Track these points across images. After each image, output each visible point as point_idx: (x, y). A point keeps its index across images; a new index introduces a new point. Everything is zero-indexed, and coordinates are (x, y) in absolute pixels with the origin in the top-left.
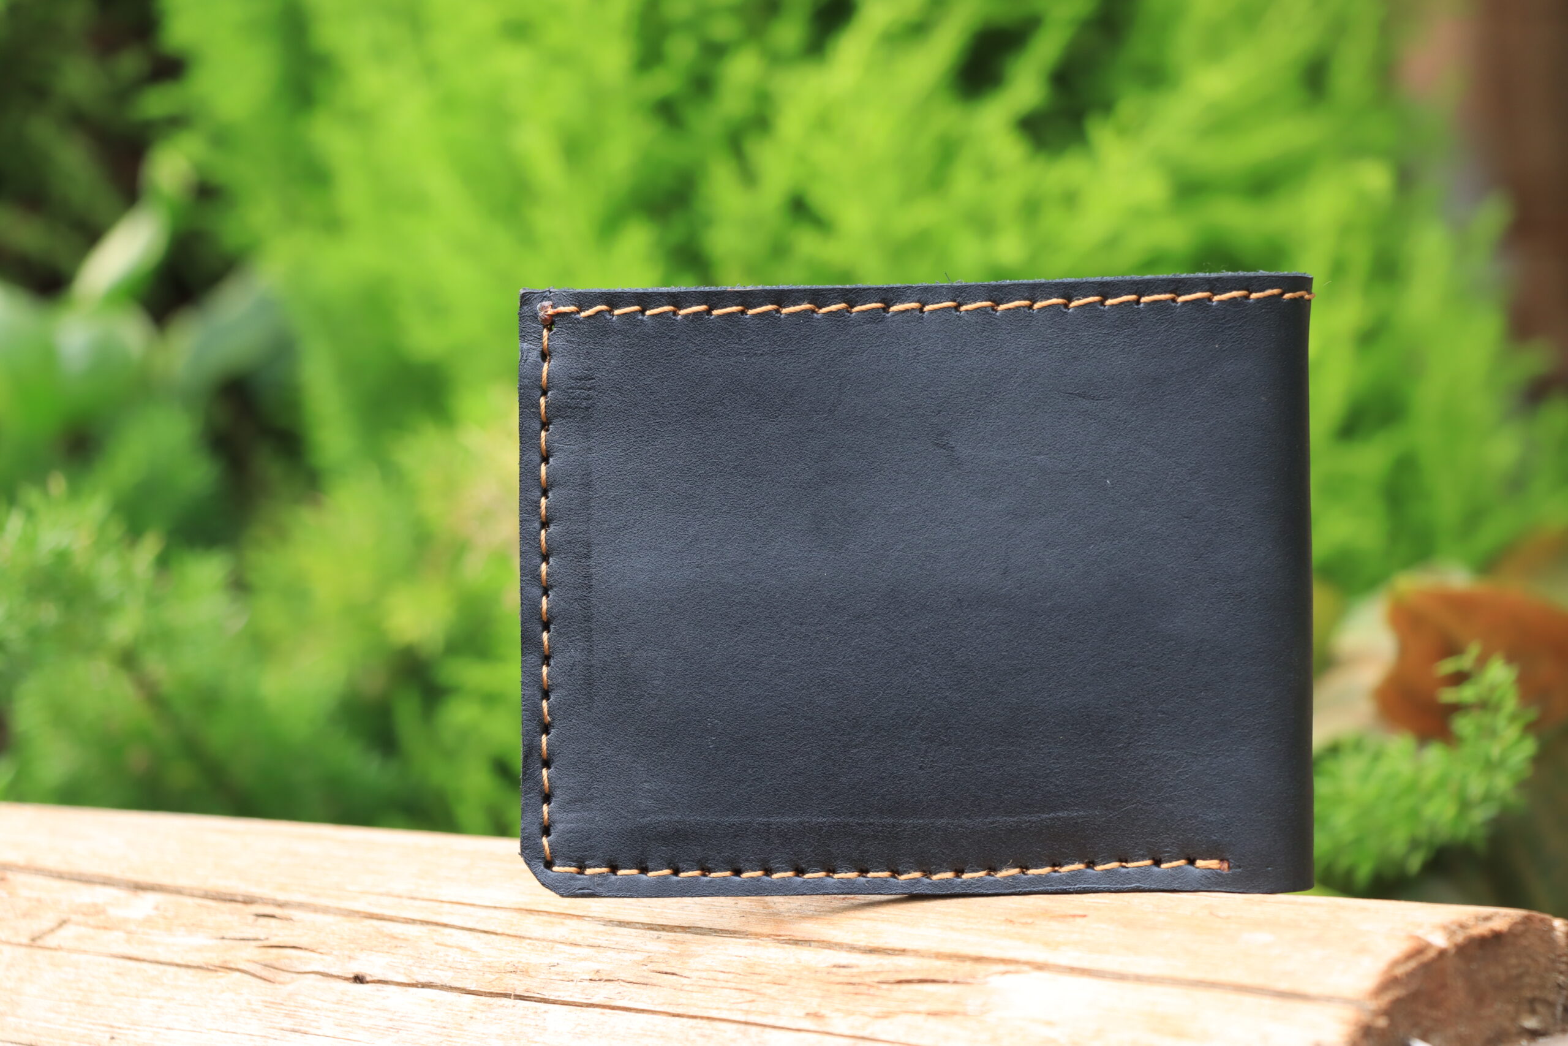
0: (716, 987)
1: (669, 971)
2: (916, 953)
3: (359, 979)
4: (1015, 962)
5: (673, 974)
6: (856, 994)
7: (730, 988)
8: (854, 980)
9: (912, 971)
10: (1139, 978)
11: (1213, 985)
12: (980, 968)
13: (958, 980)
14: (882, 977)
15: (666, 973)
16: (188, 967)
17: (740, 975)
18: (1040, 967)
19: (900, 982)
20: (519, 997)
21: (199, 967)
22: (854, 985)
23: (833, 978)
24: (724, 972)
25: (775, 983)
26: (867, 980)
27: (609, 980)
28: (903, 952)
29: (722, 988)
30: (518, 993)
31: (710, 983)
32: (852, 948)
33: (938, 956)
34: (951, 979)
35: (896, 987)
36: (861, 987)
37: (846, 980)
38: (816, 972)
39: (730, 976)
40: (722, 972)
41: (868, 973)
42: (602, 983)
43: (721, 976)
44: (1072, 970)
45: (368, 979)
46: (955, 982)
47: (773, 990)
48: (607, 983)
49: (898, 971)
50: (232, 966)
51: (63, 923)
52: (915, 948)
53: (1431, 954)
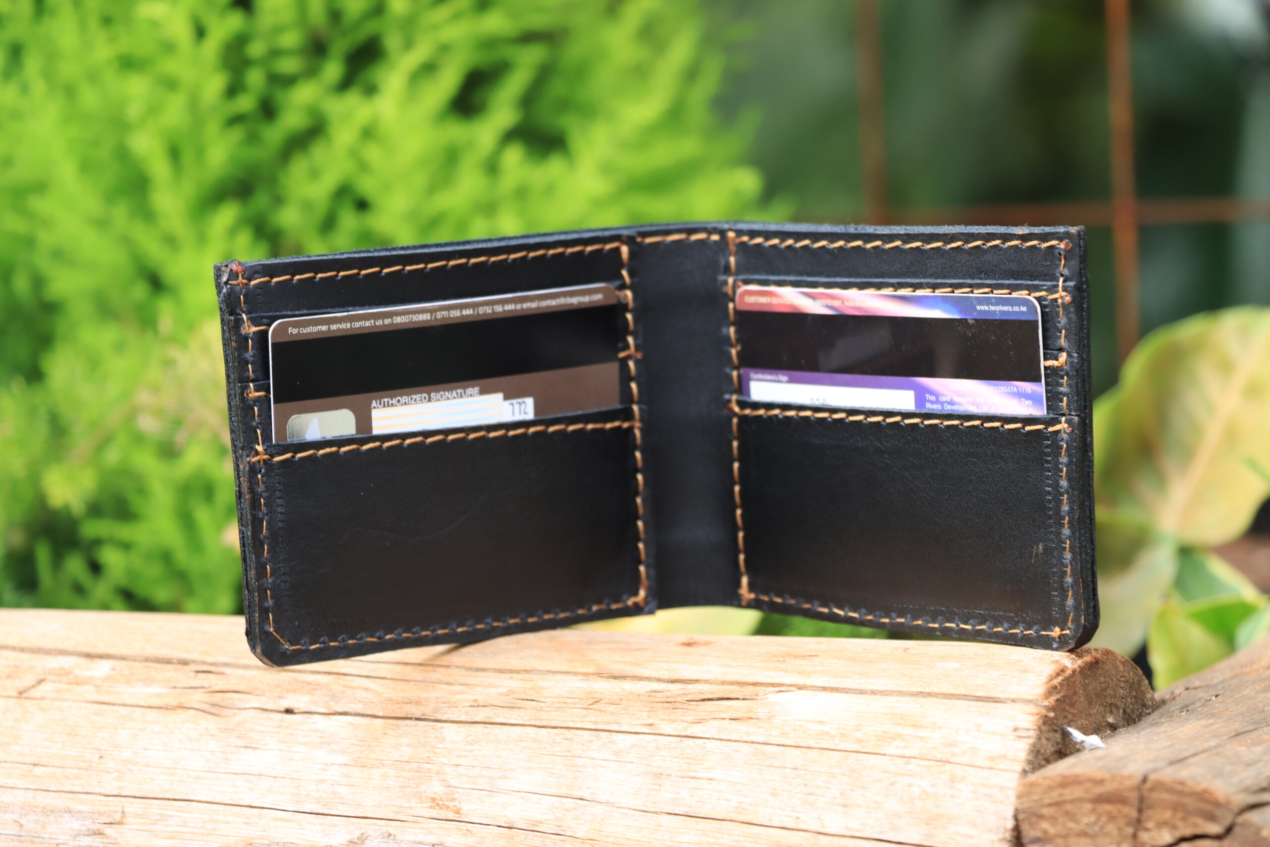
0: (568, 708)
1: (529, 698)
2: (707, 682)
3: (289, 711)
4: (783, 685)
5: (532, 700)
6: (674, 709)
7: (578, 708)
8: (669, 700)
9: (712, 693)
10: (873, 692)
11: (930, 695)
12: (759, 689)
13: (746, 697)
14: (690, 697)
15: (527, 700)
16: (150, 707)
17: (583, 699)
18: (800, 688)
19: (704, 700)
20: (417, 719)
21: (160, 708)
22: (670, 703)
23: (653, 699)
24: (571, 698)
25: (611, 704)
26: (679, 699)
27: (485, 706)
28: (697, 681)
29: (572, 708)
30: (416, 716)
31: (562, 705)
32: (659, 680)
33: (723, 683)
34: (741, 697)
35: (702, 703)
36: (676, 704)
37: (663, 700)
38: (639, 696)
39: (576, 700)
40: (569, 698)
41: (678, 695)
42: (480, 708)
43: (570, 701)
44: (824, 689)
45: (296, 711)
46: (743, 699)
47: (611, 708)
48: (483, 708)
49: (700, 693)
50: (187, 705)
51: (40, 682)
52: (705, 678)
53: (1069, 672)
